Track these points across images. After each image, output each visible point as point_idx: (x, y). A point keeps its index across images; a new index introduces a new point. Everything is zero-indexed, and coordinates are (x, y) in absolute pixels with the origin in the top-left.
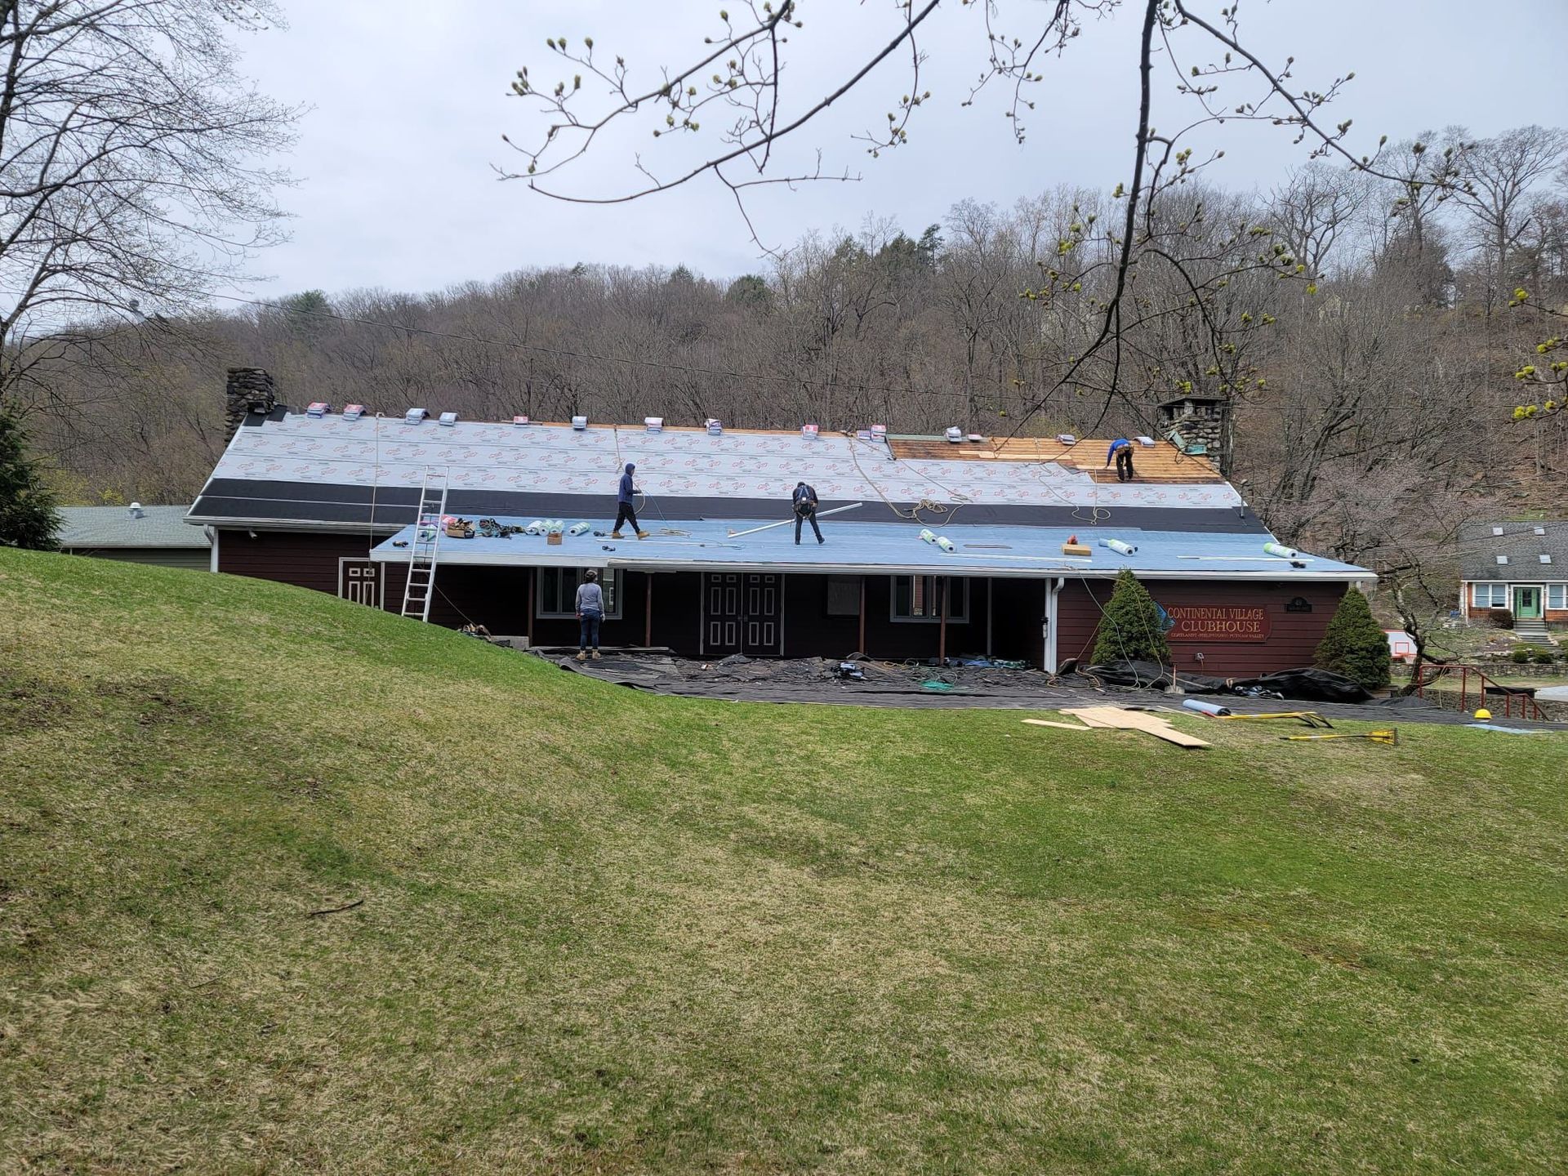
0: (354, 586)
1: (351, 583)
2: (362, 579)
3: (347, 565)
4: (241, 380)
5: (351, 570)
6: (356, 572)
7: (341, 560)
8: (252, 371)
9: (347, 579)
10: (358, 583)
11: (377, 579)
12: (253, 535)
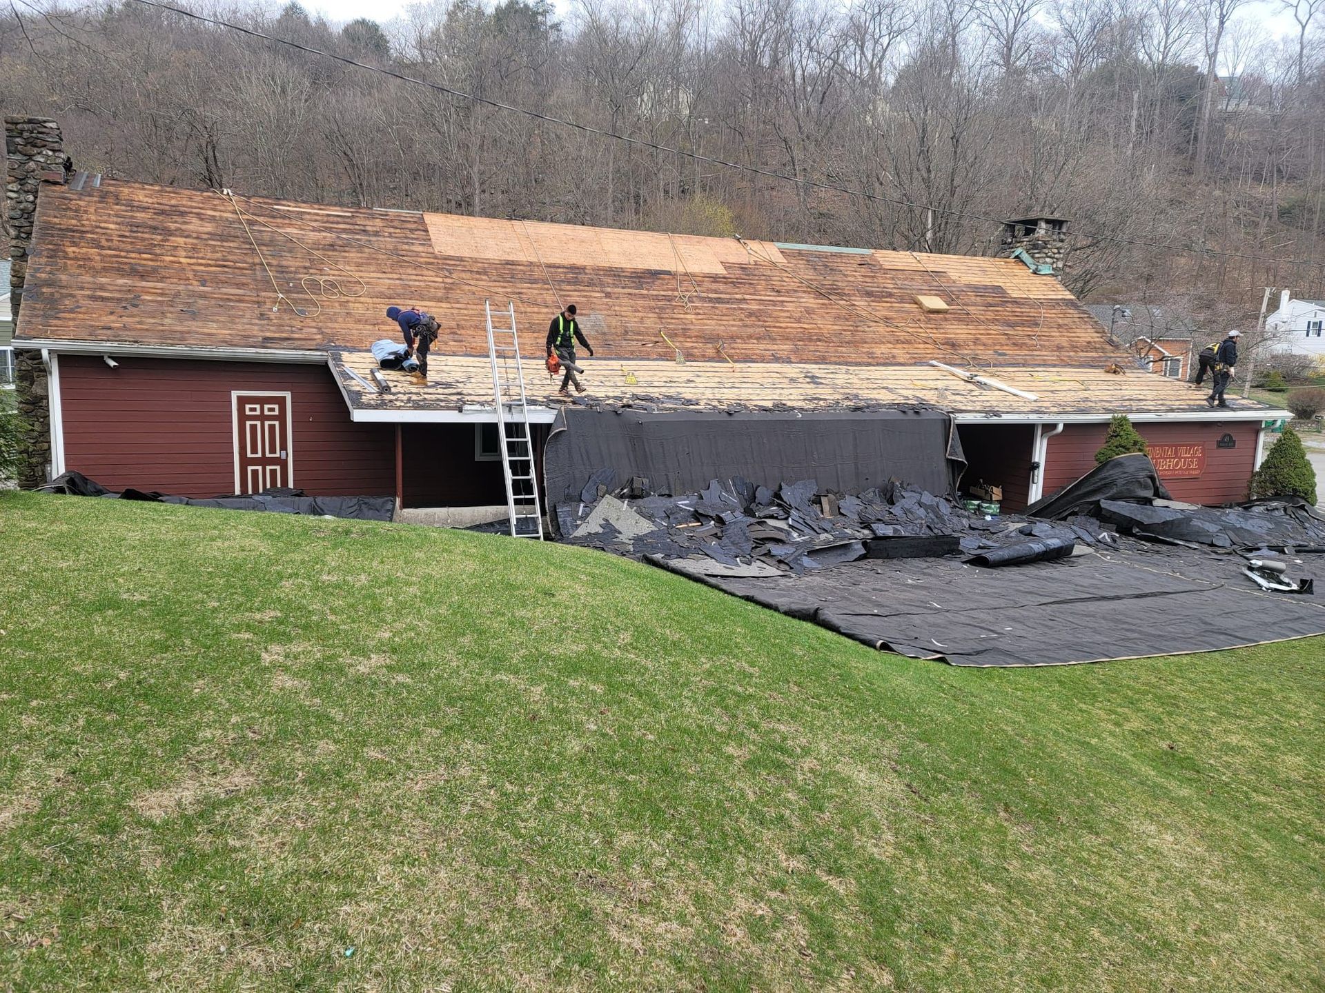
0: (253, 428)
1: (248, 423)
2: (262, 418)
3: (242, 401)
4: (26, 135)
5: (248, 407)
6: (254, 410)
7: (235, 395)
8: (41, 123)
9: (243, 418)
10: (258, 423)
11: (282, 418)
12: (112, 363)
